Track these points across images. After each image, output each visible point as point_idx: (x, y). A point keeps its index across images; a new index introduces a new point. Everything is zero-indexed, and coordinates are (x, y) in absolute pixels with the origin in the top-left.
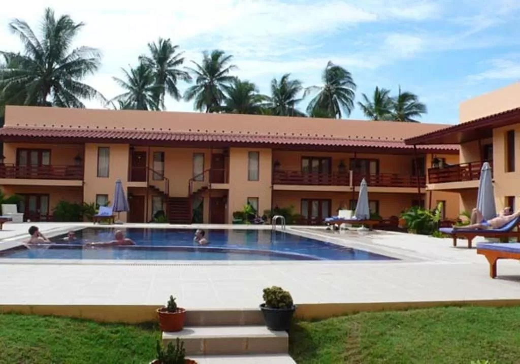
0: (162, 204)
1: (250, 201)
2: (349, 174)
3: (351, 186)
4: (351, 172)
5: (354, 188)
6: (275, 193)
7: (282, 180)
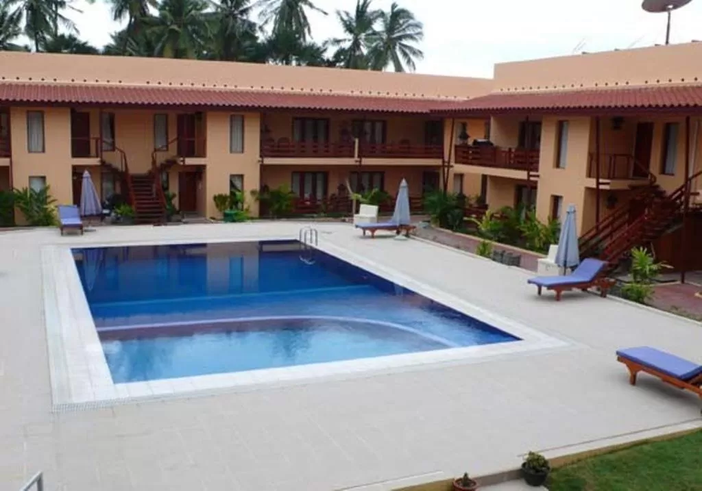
0: (114, 184)
1: (233, 180)
2: (354, 143)
3: (356, 158)
4: (357, 141)
5: (360, 162)
6: (264, 169)
7: (273, 151)
